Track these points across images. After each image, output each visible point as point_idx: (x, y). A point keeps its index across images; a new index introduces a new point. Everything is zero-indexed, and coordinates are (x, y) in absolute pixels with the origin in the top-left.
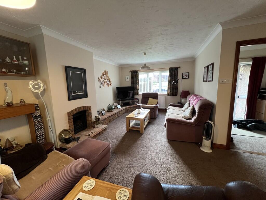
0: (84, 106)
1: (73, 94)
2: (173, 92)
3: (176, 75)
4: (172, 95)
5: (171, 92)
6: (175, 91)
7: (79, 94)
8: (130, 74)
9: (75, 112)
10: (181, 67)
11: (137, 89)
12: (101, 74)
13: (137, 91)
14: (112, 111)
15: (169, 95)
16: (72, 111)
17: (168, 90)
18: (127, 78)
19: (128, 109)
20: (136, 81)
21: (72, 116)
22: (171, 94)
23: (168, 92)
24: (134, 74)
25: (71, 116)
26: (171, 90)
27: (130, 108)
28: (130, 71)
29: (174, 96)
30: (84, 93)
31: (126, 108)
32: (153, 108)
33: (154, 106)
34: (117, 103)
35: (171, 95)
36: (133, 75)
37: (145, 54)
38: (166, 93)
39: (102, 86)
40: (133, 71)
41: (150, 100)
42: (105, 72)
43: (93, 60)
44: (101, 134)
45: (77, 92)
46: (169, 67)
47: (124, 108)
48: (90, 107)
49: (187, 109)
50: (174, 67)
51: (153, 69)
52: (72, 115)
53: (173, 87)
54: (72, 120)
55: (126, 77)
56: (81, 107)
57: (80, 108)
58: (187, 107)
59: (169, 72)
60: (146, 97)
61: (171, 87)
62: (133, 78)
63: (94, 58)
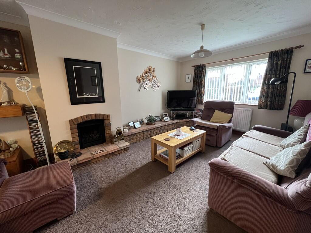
0: (97, 114)
1: (78, 97)
2: (271, 102)
3: (286, 66)
4: (268, 107)
5: (266, 101)
6: (279, 101)
7: (90, 96)
8: (192, 71)
9: (81, 121)
10: (303, 46)
11: (201, 95)
12: (143, 72)
13: (200, 97)
14: (152, 125)
15: (261, 108)
16: (76, 119)
17: (260, 97)
18: (188, 78)
19: (181, 123)
20: (201, 81)
21: (76, 125)
22: (267, 105)
23: (260, 101)
24: (198, 71)
25: (74, 124)
26: (267, 97)
27: (185, 123)
28: (193, 67)
29: (275, 109)
30: (98, 96)
31: (180, 122)
32: (216, 128)
33: (218, 125)
34: (167, 114)
35: (266, 109)
36: (196, 72)
37: (203, 26)
38: (256, 103)
39: (142, 88)
40: (197, 66)
41: (217, 113)
42: (150, 69)
43: (118, 49)
44: (116, 155)
45: (85, 95)
46: (270, 51)
47: (176, 121)
48: (108, 116)
49: (293, 145)
50: (283, 48)
51: (232, 59)
52: (76, 123)
53: (272, 93)
54: (76, 130)
55: (187, 76)
56: (91, 115)
57: (90, 117)
58: (295, 140)
59: (267, 61)
60: (211, 108)
61: (268, 92)
62: (195, 77)
63: (118, 46)
